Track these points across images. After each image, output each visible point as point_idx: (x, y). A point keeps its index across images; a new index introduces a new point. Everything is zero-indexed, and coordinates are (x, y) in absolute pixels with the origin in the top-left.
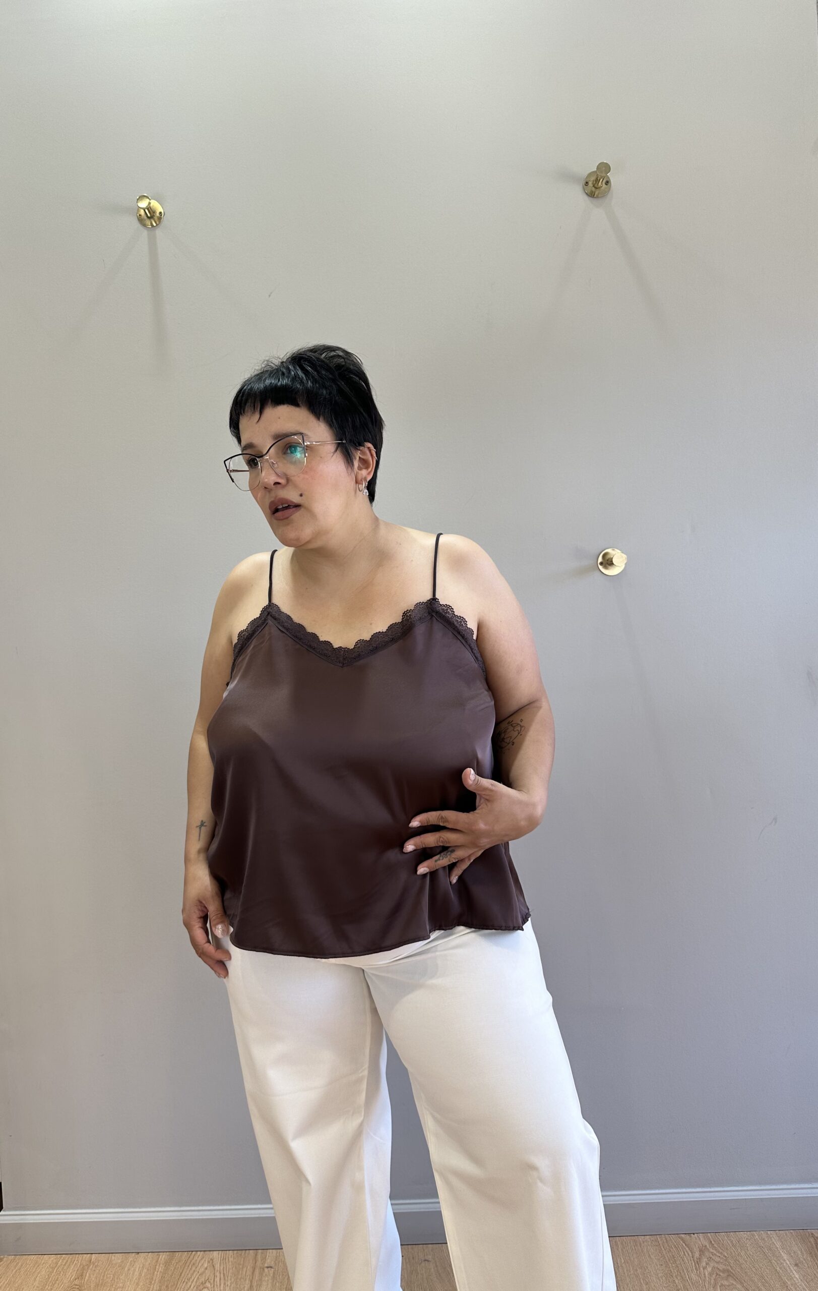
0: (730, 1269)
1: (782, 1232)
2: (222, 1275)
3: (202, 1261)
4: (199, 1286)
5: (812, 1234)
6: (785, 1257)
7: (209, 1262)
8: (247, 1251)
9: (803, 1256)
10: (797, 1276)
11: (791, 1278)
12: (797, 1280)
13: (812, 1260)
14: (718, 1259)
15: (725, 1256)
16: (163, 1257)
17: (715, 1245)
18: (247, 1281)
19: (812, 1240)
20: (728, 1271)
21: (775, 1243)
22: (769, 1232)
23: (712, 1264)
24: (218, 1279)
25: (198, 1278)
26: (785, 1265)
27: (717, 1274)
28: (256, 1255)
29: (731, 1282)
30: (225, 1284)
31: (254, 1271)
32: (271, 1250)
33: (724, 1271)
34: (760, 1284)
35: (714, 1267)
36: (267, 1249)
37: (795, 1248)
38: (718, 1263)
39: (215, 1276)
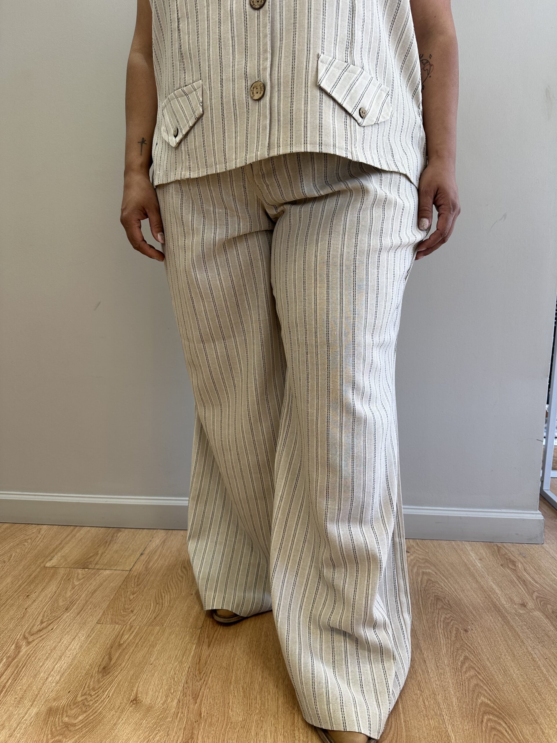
0: (428, 558)
1: (474, 542)
2: (43, 537)
3: (33, 529)
4: (22, 541)
5: (496, 545)
6: (473, 555)
7: (38, 530)
8: (69, 527)
9: (487, 555)
10: (479, 565)
11: (474, 566)
12: (479, 567)
13: (493, 558)
14: (420, 553)
15: (426, 552)
16: (7, 525)
17: (420, 546)
18: (59, 541)
19: (496, 548)
20: (426, 559)
21: (467, 547)
22: (463, 542)
23: (415, 555)
24: (39, 538)
25: (24, 537)
26: (471, 559)
27: (417, 560)
28: (74, 529)
29: (427, 565)
30: (42, 541)
31: (67, 536)
32: (86, 527)
33: (423, 559)
34: (449, 568)
35: (416, 557)
36: (84, 526)
37: (482, 551)
38: (419, 554)
39: (37, 537)
